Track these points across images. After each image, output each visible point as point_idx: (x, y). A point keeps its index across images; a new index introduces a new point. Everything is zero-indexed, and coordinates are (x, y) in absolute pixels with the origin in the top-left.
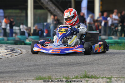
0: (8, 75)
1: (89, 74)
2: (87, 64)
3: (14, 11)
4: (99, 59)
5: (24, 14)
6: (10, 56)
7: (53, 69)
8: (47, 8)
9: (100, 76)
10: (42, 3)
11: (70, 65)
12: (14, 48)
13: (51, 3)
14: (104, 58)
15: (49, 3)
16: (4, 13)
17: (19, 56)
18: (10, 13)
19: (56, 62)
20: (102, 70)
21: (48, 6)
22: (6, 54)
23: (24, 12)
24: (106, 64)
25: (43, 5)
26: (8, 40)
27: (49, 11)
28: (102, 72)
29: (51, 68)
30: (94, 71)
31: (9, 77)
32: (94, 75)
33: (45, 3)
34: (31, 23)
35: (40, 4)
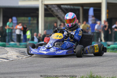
0: (19, 75)
1: (94, 74)
2: (93, 66)
3: (26, 18)
4: (104, 62)
5: (35, 22)
6: (20, 58)
7: (61, 70)
8: (57, 16)
9: (104, 77)
10: (52, 11)
11: (77, 66)
12: (24, 51)
13: (61, 10)
14: (109, 61)
15: (59, 11)
16: (17, 20)
17: (29, 58)
18: (22, 20)
19: (64, 64)
20: (106, 72)
21: (58, 14)
22: (17, 57)
23: (36, 19)
24: (111, 66)
25: (54, 13)
26: (20, 45)
27: (59, 18)
28: (107, 73)
29: (59, 69)
30: (99, 72)
31: (19, 77)
32: (99, 76)
33: (55, 11)
34: (42, 29)
35: (51, 12)
